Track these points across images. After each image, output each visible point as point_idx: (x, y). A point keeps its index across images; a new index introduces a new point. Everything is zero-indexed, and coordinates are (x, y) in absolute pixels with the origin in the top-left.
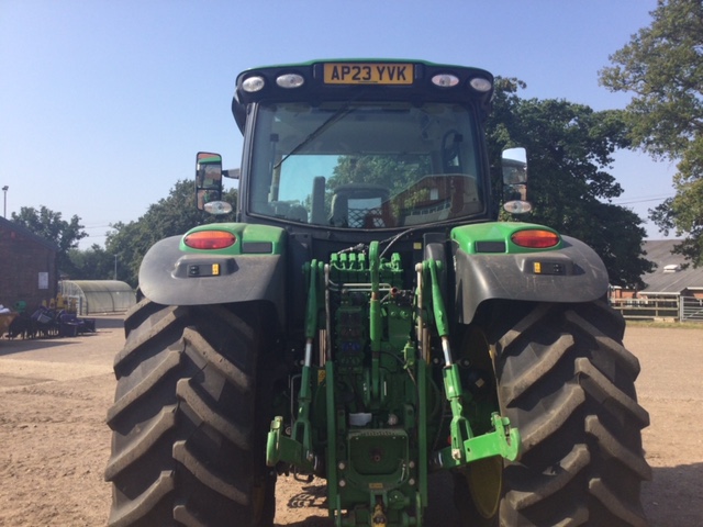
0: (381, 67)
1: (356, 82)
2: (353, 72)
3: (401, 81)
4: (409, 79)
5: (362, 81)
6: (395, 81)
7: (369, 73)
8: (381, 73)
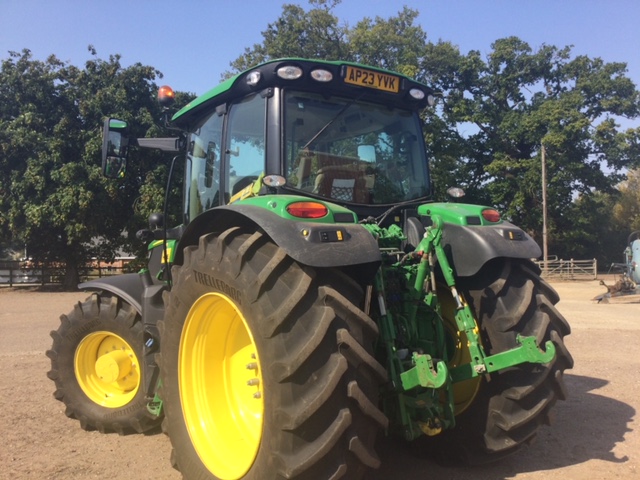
0: (381, 75)
1: (364, 85)
2: (363, 76)
3: (391, 90)
4: (396, 89)
5: (368, 85)
6: (387, 89)
7: (373, 79)
8: (380, 80)
